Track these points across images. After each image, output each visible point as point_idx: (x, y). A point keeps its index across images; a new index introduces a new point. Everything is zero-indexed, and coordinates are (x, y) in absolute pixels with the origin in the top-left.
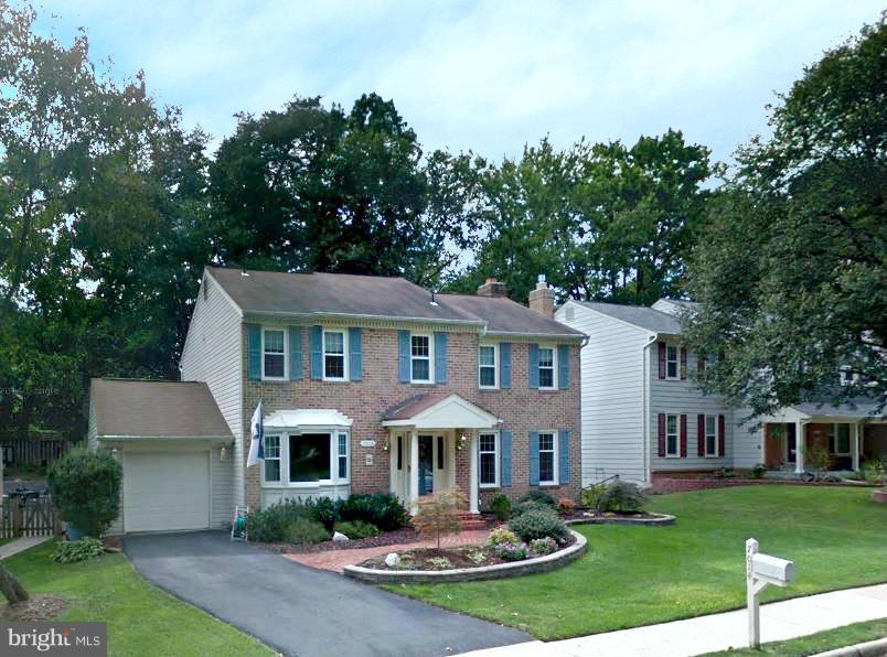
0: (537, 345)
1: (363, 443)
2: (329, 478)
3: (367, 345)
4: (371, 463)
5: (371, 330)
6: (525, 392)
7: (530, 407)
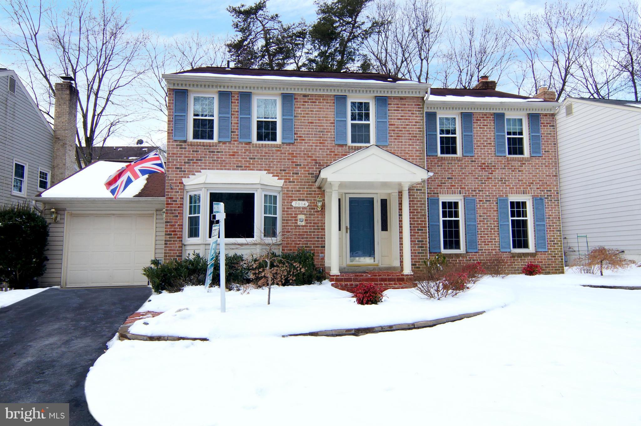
0: (503, 115)
1: (294, 204)
2: (253, 237)
3: (300, 110)
4: (303, 223)
5: (305, 96)
6: (491, 160)
7: (497, 174)
